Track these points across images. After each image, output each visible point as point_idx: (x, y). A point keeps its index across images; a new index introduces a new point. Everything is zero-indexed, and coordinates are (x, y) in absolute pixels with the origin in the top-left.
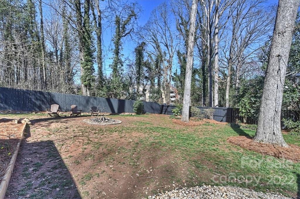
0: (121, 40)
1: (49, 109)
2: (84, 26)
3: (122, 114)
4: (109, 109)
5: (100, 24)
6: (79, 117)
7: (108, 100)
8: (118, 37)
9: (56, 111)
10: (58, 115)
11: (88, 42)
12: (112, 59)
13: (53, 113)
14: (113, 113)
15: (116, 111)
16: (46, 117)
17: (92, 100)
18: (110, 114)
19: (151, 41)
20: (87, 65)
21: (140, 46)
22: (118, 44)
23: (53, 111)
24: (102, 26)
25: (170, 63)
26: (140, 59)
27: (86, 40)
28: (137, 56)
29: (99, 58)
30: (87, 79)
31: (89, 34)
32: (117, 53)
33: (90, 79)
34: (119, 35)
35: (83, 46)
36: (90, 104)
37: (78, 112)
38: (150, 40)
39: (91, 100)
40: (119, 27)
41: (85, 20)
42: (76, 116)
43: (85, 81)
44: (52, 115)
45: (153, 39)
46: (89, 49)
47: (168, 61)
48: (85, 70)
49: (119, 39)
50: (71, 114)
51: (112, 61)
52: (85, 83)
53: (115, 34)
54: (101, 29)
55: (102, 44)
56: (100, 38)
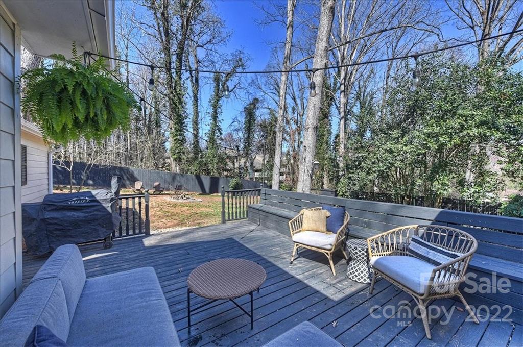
0: (220, 102)
1: (133, 185)
2: (175, 89)
3: (215, 194)
4: (199, 188)
5: (197, 80)
6: (162, 194)
7: (198, 177)
8: (217, 98)
9: (139, 188)
10: (141, 192)
11: (178, 108)
12: (209, 125)
13: (137, 190)
14: (204, 193)
15: (207, 190)
16: (131, 193)
17: (178, 176)
18: (200, 194)
19: (272, 93)
20: (176, 135)
21: (251, 104)
22: (216, 106)
23: (137, 188)
24: (200, 81)
25: (299, 125)
26: (249, 122)
27: (176, 105)
28: (246, 118)
29: (195, 122)
30: (177, 151)
31: (179, 99)
32: (215, 118)
33: (180, 152)
34: (217, 95)
35: (173, 113)
36: (176, 181)
37: (161, 189)
38: (272, 91)
39: (178, 178)
40: (218, 86)
41: (176, 82)
42: (159, 194)
43: (175, 155)
44: (136, 192)
45: (276, 89)
46: (179, 116)
47: (296, 121)
48: (175, 140)
49: (218, 100)
50: (154, 192)
51: (209, 128)
52: (173, 156)
53: (214, 94)
54: (198, 85)
55: (199, 104)
56: (197, 97)
